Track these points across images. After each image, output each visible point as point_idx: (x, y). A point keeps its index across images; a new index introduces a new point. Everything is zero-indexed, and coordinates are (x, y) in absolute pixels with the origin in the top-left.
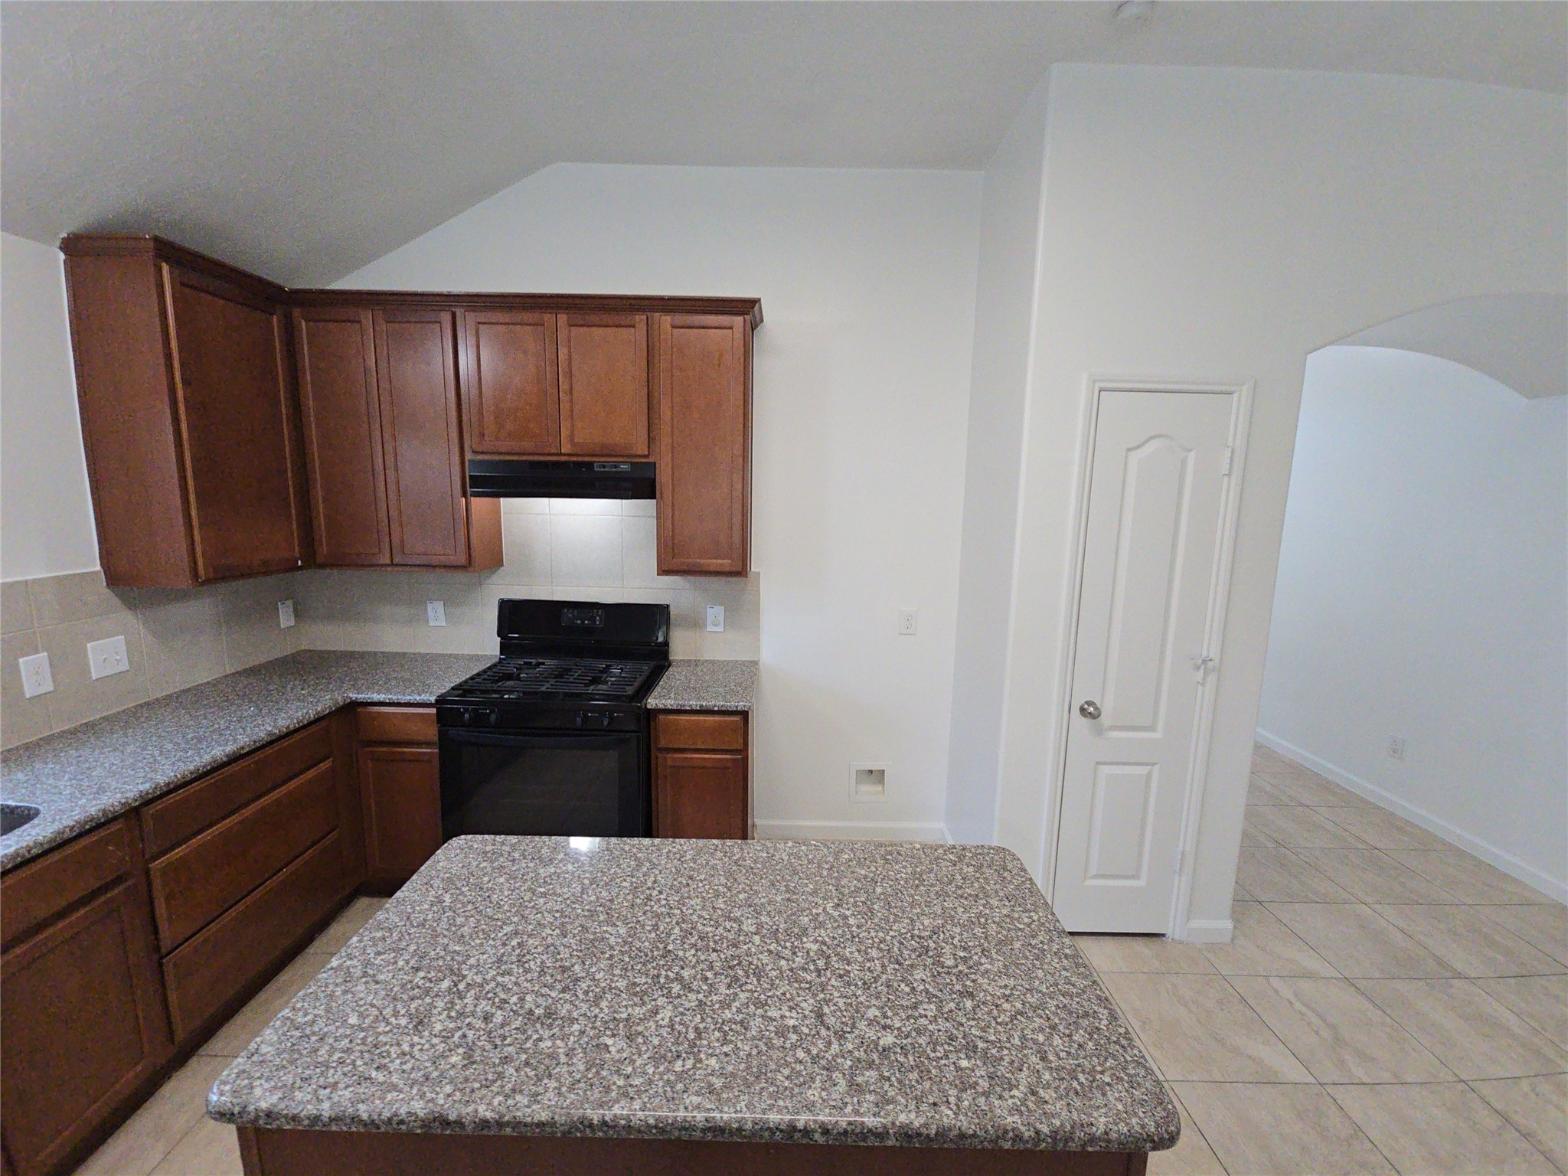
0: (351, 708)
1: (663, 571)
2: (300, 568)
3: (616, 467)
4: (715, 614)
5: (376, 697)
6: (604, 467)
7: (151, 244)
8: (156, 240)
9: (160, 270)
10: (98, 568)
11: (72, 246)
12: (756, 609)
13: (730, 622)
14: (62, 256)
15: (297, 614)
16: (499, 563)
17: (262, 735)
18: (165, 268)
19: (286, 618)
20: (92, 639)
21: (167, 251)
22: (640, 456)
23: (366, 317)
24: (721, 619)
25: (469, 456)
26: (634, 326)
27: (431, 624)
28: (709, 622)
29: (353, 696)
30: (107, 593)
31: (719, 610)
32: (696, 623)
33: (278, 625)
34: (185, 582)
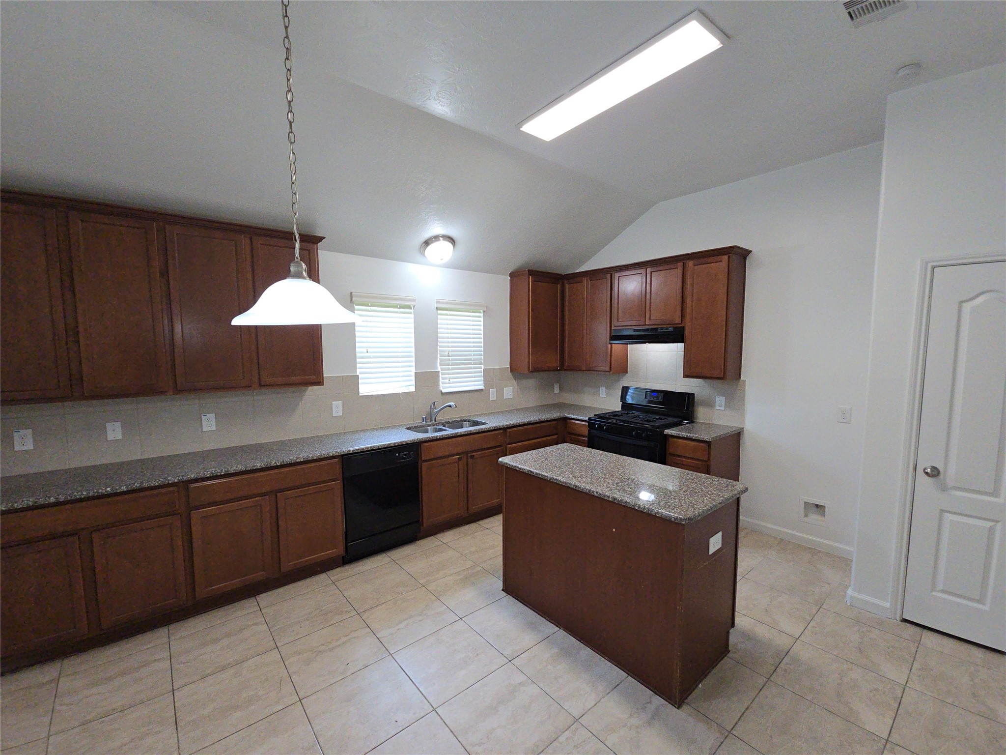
0: (565, 419)
1: (686, 376)
2: (558, 370)
3: (667, 329)
4: (720, 401)
5: (573, 416)
6: (662, 329)
7: (528, 272)
8: (529, 270)
9: (529, 278)
10: (509, 366)
11: (511, 275)
12: (742, 399)
13: (728, 405)
14: (509, 278)
15: (561, 389)
16: (626, 372)
17: (537, 419)
18: (530, 277)
19: (556, 390)
20: (506, 387)
21: (531, 272)
22: (677, 324)
23: (585, 280)
24: (723, 404)
25: (613, 328)
26: (677, 268)
27: (601, 396)
28: (716, 404)
29: (566, 415)
30: (510, 374)
31: (723, 399)
32: (710, 404)
33: (554, 391)
34: (526, 372)
